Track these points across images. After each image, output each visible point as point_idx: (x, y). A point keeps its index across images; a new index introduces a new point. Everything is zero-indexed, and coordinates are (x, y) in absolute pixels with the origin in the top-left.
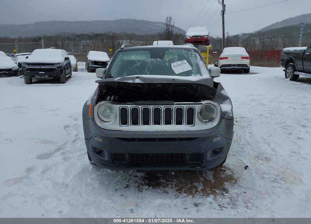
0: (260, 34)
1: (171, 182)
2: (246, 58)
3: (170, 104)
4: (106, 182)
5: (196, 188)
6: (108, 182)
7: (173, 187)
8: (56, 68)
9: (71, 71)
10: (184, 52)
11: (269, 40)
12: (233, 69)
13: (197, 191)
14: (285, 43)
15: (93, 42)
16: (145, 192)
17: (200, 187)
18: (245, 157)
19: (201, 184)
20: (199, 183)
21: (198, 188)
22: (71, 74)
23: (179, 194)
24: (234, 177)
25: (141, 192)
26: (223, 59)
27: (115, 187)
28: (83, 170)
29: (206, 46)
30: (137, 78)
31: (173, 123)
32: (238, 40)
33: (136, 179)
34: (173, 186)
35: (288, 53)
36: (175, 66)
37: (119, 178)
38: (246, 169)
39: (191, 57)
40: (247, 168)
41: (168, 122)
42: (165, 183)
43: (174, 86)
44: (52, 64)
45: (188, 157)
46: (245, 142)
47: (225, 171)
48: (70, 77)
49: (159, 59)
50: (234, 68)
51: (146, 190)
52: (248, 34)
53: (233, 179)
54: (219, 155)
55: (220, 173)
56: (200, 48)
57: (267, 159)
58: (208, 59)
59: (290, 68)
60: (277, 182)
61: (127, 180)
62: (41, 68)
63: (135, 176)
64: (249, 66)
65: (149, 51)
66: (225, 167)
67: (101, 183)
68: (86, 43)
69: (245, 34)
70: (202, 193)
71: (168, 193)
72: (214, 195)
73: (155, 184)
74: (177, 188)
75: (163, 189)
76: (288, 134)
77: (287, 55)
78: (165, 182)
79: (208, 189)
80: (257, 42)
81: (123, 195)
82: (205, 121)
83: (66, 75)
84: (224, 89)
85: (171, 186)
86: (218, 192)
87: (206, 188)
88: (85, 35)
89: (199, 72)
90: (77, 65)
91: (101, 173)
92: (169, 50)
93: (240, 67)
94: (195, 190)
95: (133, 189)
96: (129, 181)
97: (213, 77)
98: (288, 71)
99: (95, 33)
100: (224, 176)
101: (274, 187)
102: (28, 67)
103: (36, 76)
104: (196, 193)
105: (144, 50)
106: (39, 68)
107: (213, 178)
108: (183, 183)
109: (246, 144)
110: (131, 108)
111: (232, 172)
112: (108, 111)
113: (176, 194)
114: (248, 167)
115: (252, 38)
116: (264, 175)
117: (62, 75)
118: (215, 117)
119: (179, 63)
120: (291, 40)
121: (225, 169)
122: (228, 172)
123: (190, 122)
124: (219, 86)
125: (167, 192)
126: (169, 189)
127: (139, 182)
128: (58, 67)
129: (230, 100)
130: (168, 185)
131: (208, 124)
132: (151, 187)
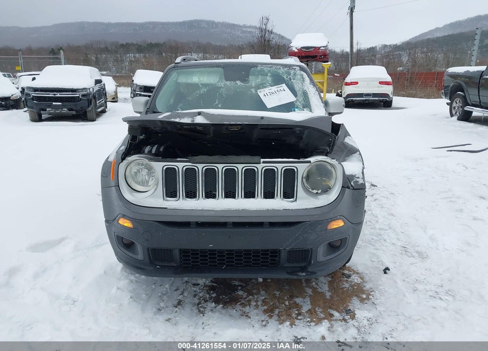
0: (409, 46)
1: (255, 296)
2: (387, 83)
3: (252, 162)
4: (144, 295)
5: (298, 307)
6: (146, 294)
7: (259, 306)
8: (80, 97)
9: (106, 102)
10: (282, 71)
11: (423, 56)
12: (366, 100)
13: (299, 314)
14: (448, 61)
15: (145, 57)
16: (209, 314)
17: (306, 307)
18: (383, 250)
19: (308, 300)
20: (304, 298)
21: (302, 307)
22: (106, 107)
23: (268, 318)
24: (365, 289)
25: (201, 315)
26: (349, 85)
27: (158, 304)
28: (105, 272)
29: (323, 63)
30: (199, 114)
31: (258, 196)
32: (375, 56)
33: (195, 289)
34: (259, 303)
35: (454, 76)
36: (266, 95)
37: (167, 288)
38: (385, 273)
39: (294, 79)
40: (387, 271)
41: (250, 194)
42: (246, 298)
43: (261, 129)
44: (73, 91)
45: (284, 255)
46: (385, 225)
47: (349, 276)
48: (104, 112)
49: (238, 83)
50: (368, 100)
51: (212, 310)
52: (390, 45)
53: (363, 292)
54: (340, 252)
55: (341, 280)
56: (313, 66)
57: (422, 256)
58: (325, 84)
59: (458, 100)
60: (441, 299)
61: (179, 292)
62: (56, 96)
63: (194, 285)
64: (391, 96)
65: (223, 68)
66: (349, 269)
67: (135, 297)
68: (135, 57)
69: (385, 46)
70: (309, 317)
71: (250, 317)
72: (330, 321)
73: (228, 300)
74: (266, 307)
75: (240, 310)
76: (457, 210)
77: (453, 80)
78: (245, 296)
79: (319, 310)
80: (405, 59)
81: (170, 319)
82: (315, 191)
83: (98, 108)
84: (350, 136)
85: (255, 304)
86: (336, 314)
87: (317, 309)
88: (133, 44)
89: (307, 105)
90: (116, 92)
91: (135, 277)
92: (257, 67)
93: (377, 99)
94: (297, 312)
95: (188, 308)
96: (182, 293)
97: (331, 114)
98: (454, 105)
99: (149, 42)
100: (347, 285)
101: (434, 308)
102: (34, 94)
103: (48, 109)
104: (299, 318)
105: (213, 67)
106: (53, 96)
107: (328, 289)
108: (276, 297)
109: (386, 228)
110: (184, 169)
111: (362, 278)
112: (145, 172)
113: (263, 318)
114: (389, 270)
115: (396, 53)
116: (417, 285)
117: (90, 109)
118: (333, 185)
119: (274, 89)
120: (457, 56)
121: (350, 273)
122: (355, 279)
123: (289, 193)
124: (341, 130)
125: (247, 316)
126: (252, 308)
127: (201, 295)
128: (83, 96)
129: (360, 154)
130: (250, 301)
131: (320, 197)
132: (221, 306)
